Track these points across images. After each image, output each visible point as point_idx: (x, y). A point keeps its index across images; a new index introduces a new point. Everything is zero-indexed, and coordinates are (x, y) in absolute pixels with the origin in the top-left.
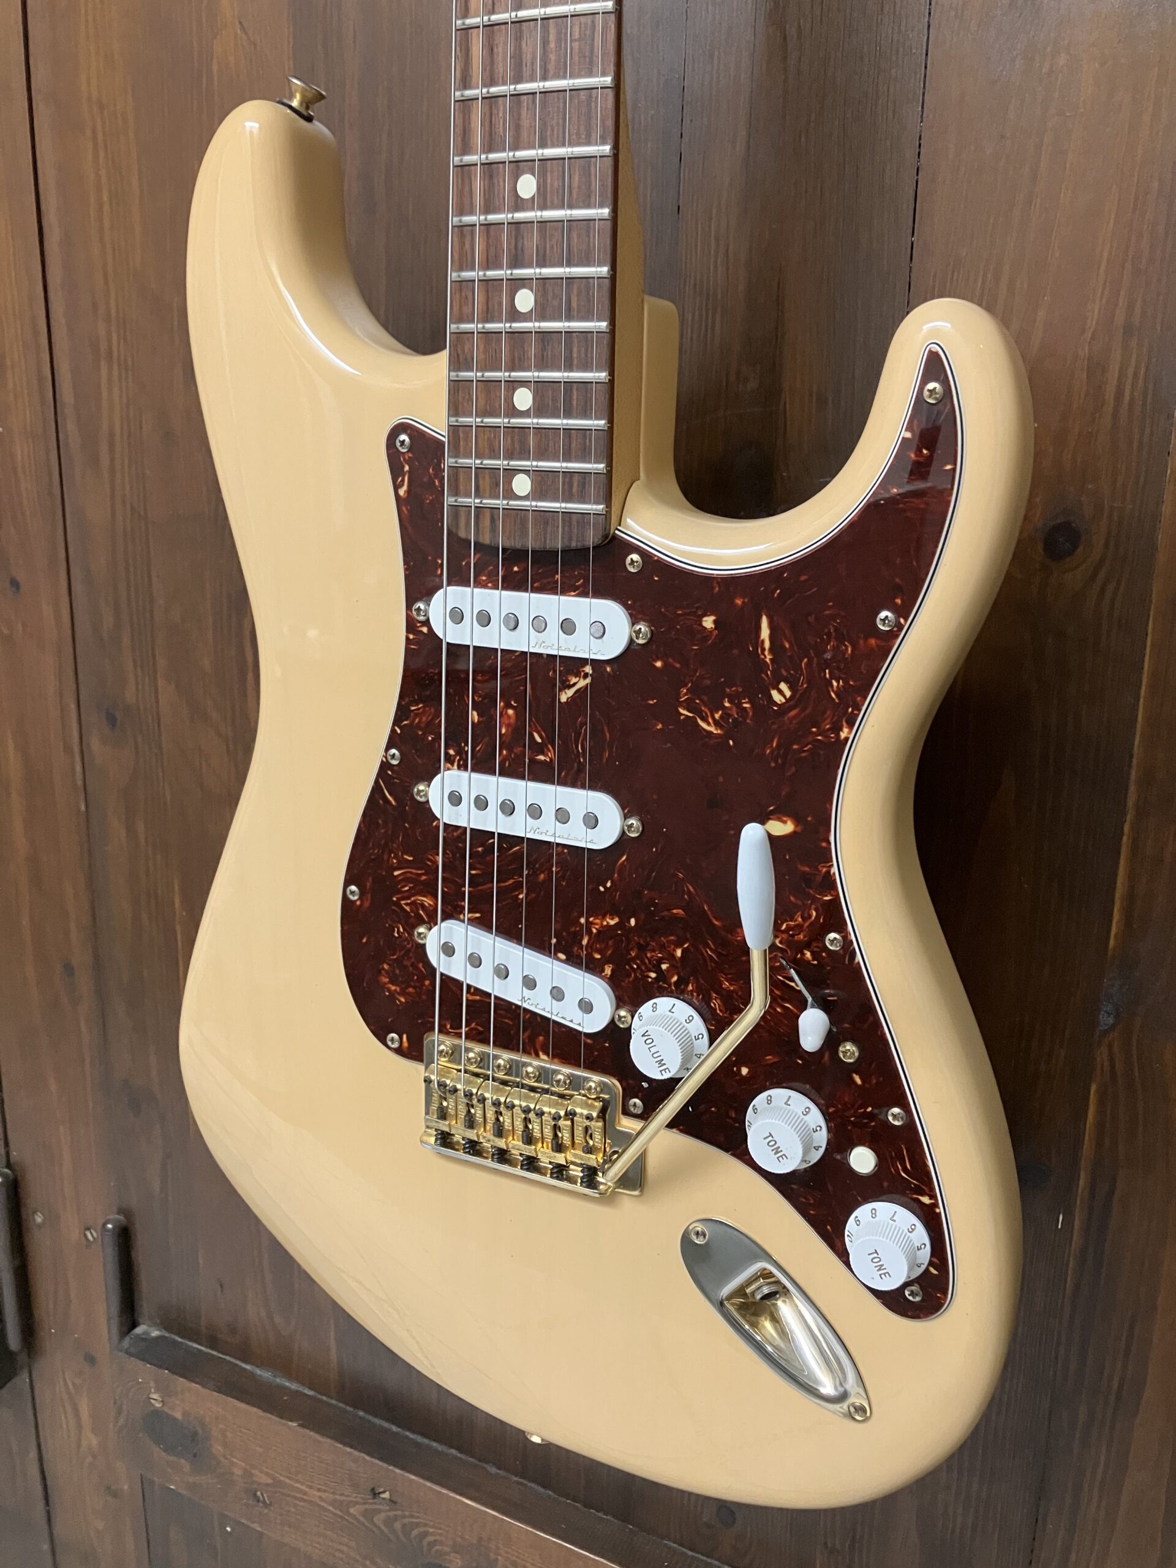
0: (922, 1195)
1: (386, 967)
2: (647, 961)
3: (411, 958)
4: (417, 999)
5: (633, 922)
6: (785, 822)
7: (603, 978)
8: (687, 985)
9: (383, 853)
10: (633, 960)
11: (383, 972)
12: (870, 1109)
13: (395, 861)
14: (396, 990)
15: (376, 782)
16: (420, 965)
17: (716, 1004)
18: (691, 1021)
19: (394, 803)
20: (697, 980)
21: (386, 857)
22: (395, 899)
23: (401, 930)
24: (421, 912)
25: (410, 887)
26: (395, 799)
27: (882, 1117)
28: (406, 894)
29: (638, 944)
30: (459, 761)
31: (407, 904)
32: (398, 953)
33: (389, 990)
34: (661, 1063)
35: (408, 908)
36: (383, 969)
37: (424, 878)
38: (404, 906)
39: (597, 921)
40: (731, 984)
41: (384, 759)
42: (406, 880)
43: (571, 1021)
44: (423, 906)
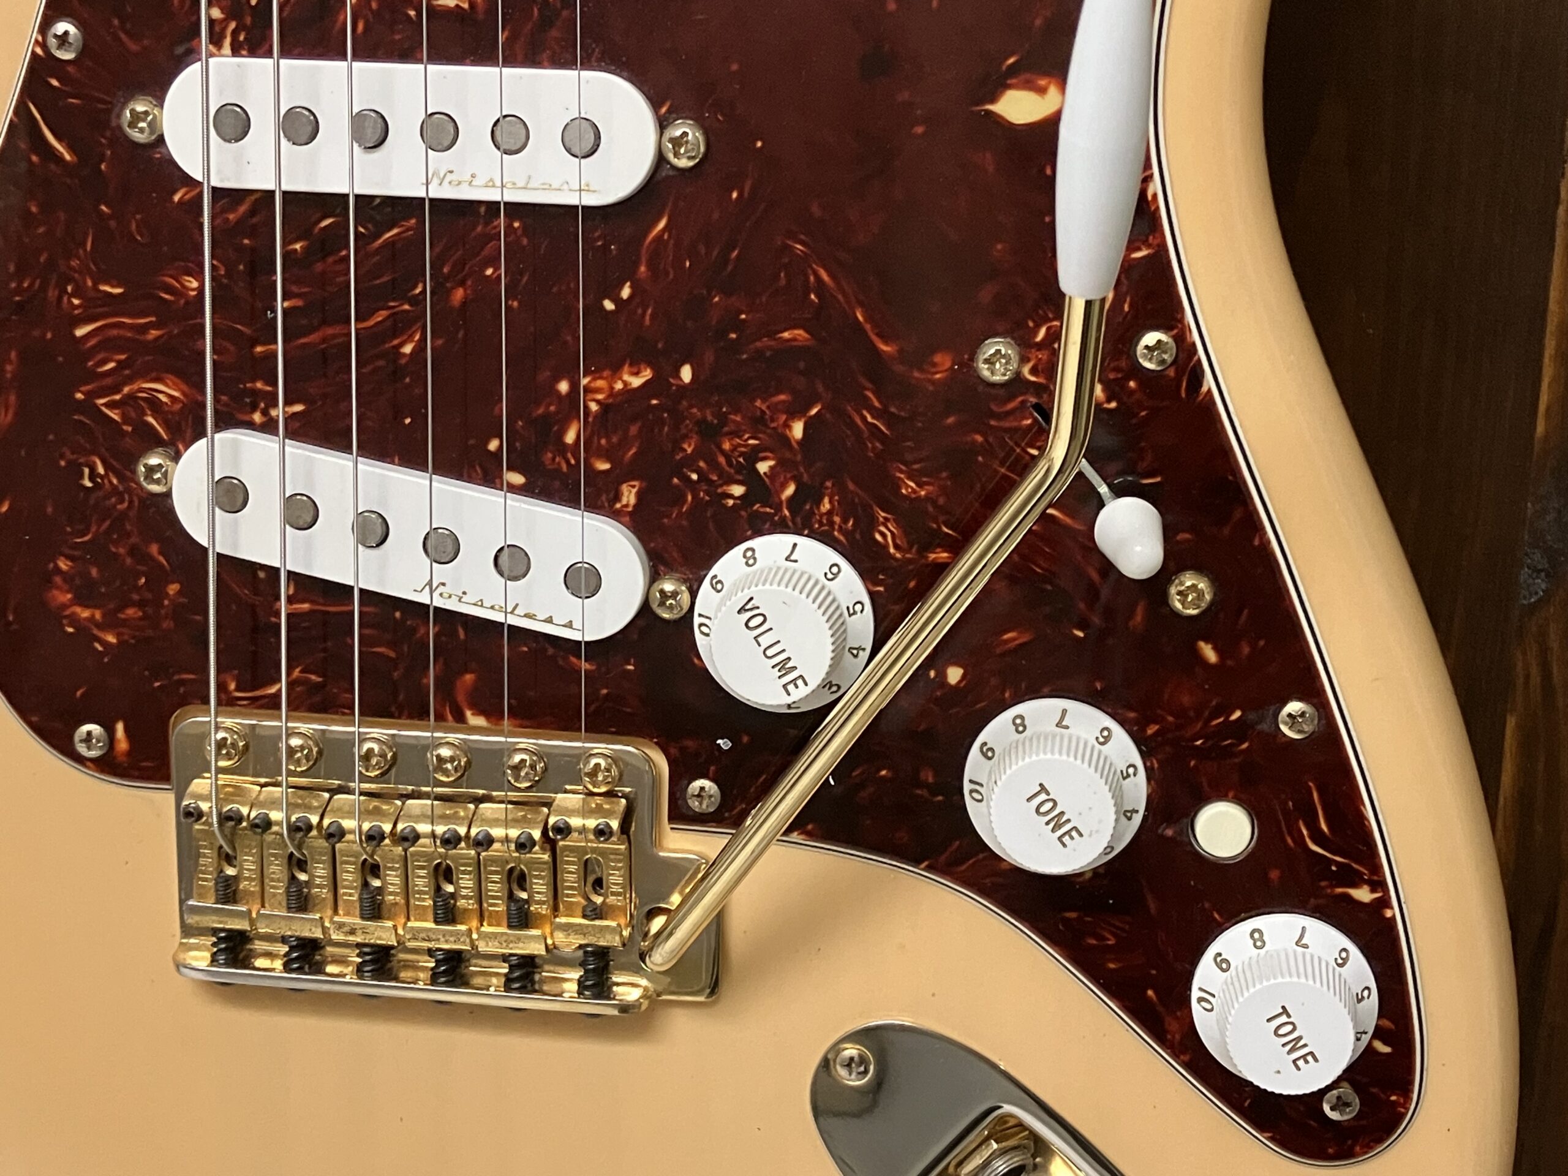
0: (1355, 885)
1: (63, 564)
2: (722, 460)
3: (129, 535)
4: (150, 633)
5: (686, 374)
6: (1042, 91)
7: (615, 515)
8: (819, 502)
9: (44, 288)
10: (690, 462)
11: (58, 580)
12: (1237, 714)
13: (76, 302)
14: (92, 619)
15: (21, 109)
16: (154, 549)
17: (886, 534)
18: (836, 575)
19: (68, 157)
20: (840, 487)
21: (52, 294)
22: (79, 396)
23: (101, 470)
24: (150, 419)
25: (119, 362)
26: (71, 148)
27: (1264, 727)
28: (108, 381)
29: (701, 423)
30: (235, 34)
31: (110, 405)
32: (94, 529)
33: (74, 620)
34: (784, 667)
35: (114, 415)
36: (57, 568)
37: (154, 333)
38: (104, 409)
39: (600, 383)
40: (920, 485)
41: (39, 51)
42: (106, 344)
43: (549, 620)
44: (155, 405)
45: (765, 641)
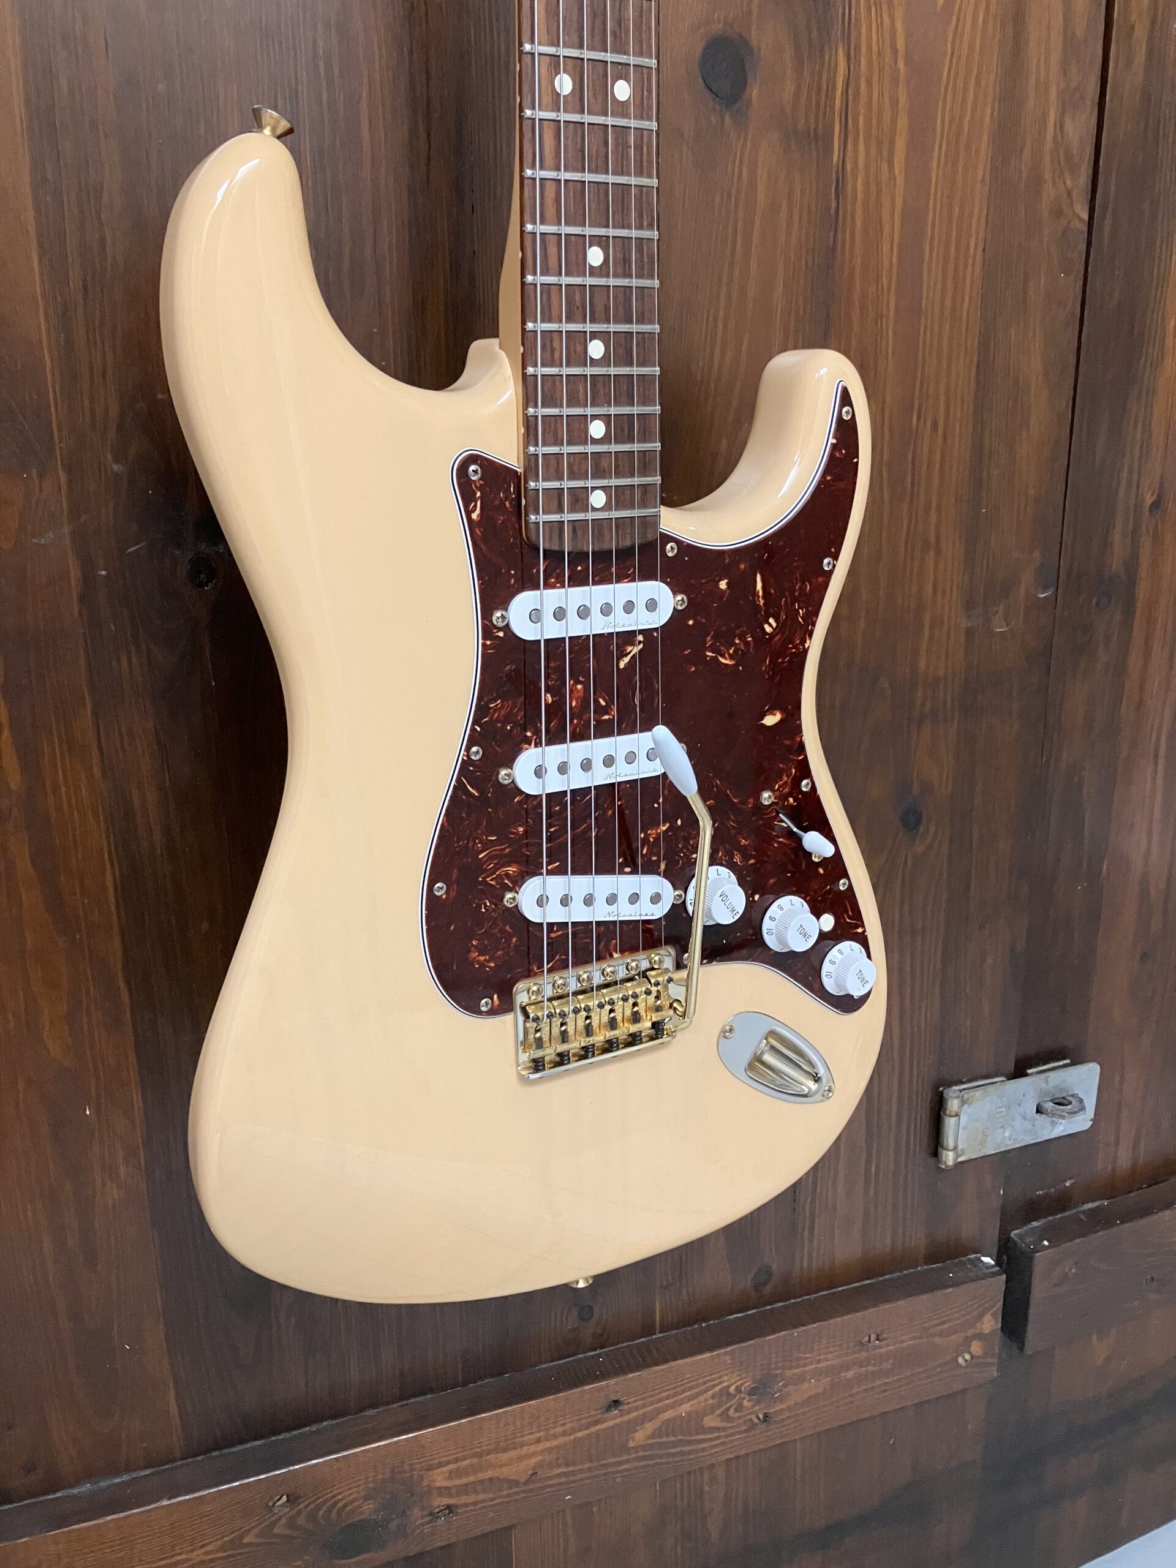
0: (858, 928)
1: (474, 943)
2: (690, 847)
3: (498, 925)
4: (507, 958)
5: (679, 822)
6: (775, 715)
7: (659, 874)
8: (718, 853)
9: (468, 842)
10: (681, 850)
11: (473, 948)
12: (828, 887)
13: (479, 846)
14: (485, 960)
15: (459, 780)
16: (508, 928)
17: (737, 859)
18: (727, 876)
19: (476, 794)
20: (724, 847)
21: (470, 845)
22: (480, 879)
23: (488, 904)
24: (506, 881)
25: (495, 864)
26: (477, 790)
27: (836, 889)
28: (491, 871)
29: (684, 836)
30: (535, 740)
31: (491, 880)
32: (485, 926)
33: (479, 962)
35: (493, 883)
36: (472, 945)
37: (507, 850)
38: (490, 882)
39: (654, 831)
40: (746, 841)
41: (465, 758)
42: (490, 858)
43: (646, 915)
44: (507, 875)
45: (727, 904)
